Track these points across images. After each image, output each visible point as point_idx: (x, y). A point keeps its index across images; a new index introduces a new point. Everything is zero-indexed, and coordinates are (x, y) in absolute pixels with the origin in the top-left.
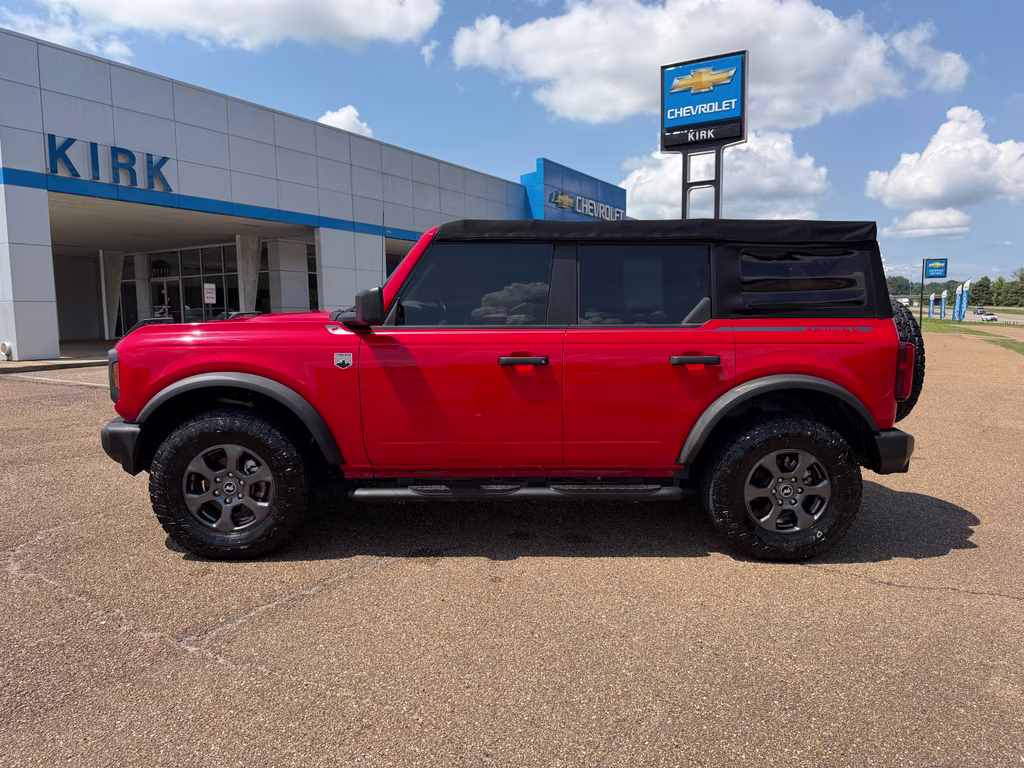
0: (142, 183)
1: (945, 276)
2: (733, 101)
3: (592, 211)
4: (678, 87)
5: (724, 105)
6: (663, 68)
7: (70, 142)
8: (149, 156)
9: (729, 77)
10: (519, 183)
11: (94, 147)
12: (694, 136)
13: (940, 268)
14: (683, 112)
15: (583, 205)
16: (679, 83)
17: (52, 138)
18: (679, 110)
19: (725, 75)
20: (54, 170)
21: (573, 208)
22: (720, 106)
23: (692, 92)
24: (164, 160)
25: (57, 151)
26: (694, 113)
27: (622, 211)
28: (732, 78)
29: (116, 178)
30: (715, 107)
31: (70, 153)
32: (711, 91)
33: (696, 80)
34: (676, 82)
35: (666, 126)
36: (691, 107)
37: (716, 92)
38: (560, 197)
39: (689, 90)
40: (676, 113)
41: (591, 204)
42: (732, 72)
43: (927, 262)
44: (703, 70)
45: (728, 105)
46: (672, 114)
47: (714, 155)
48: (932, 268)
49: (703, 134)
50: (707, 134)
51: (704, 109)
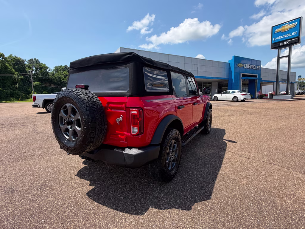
2: (296, 32)
3: (249, 67)
4: (277, 31)
5: (292, 34)
6: (273, 27)
9: (295, 26)
10: (228, 62)
12: (282, 44)
14: (278, 38)
15: (246, 66)
21: (243, 67)
22: (291, 34)
26: (282, 38)
27: (259, 66)
28: (296, 25)
30: (289, 35)
32: (288, 30)
33: (283, 28)
35: (273, 42)
36: (281, 36)
37: (290, 30)
38: (239, 65)
39: (281, 31)
40: (276, 38)
41: (249, 66)
45: (294, 34)
46: (275, 39)
47: (289, 48)
49: (285, 43)
50: (286, 43)
51: (286, 36)
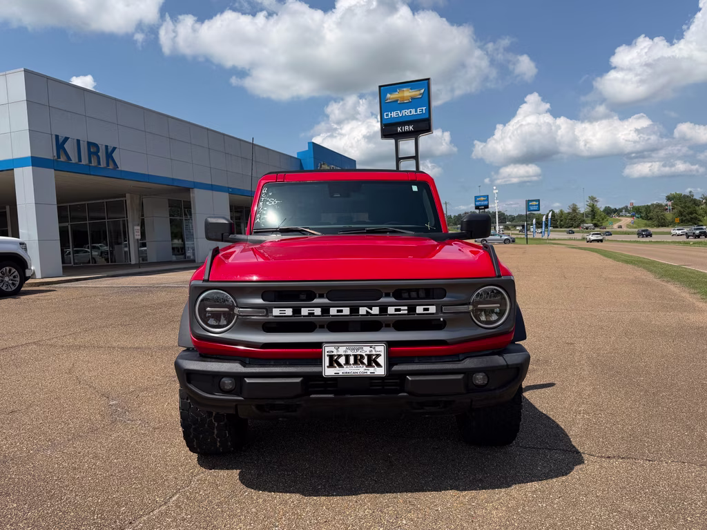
0: (103, 164)
1: (539, 210)
2: (424, 108)
4: (390, 99)
5: (418, 111)
6: (380, 87)
7: (67, 139)
8: (107, 147)
9: (420, 94)
10: (296, 156)
11: (78, 141)
12: (401, 129)
13: (536, 205)
14: (394, 114)
17: (57, 137)
18: (391, 113)
19: (418, 93)
20: (59, 157)
22: (416, 111)
23: (399, 102)
24: (114, 149)
25: (60, 144)
26: (400, 115)
28: (423, 94)
29: (90, 161)
30: (413, 112)
31: (66, 146)
32: (410, 102)
33: (401, 95)
34: (389, 96)
35: (384, 122)
36: (399, 112)
37: (413, 102)
38: (323, 166)
39: (397, 101)
40: (390, 115)
42: (422, 91)
43: (528, 202)
44: (404, 89)
45: (421, 111)
46: (387, 115)
47: (414, 141)
48: (532, 205)
49: (407, 128)
50: (409, 128)
51: (406, 112)
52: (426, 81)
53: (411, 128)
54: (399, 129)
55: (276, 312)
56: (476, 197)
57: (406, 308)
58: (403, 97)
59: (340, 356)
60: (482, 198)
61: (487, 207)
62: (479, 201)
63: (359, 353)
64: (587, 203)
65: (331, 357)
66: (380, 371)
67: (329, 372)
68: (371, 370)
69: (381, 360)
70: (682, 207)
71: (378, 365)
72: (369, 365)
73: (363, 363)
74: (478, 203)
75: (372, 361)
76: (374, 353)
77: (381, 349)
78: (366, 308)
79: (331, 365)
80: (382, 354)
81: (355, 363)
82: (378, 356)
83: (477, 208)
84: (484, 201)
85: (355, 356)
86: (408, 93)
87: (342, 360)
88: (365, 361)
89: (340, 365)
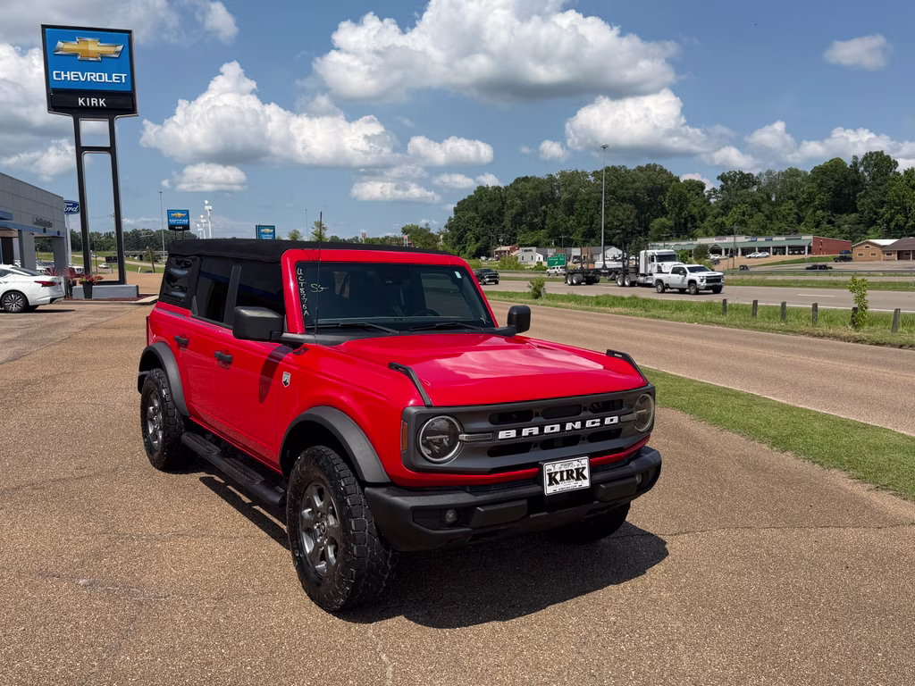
2: (123, 75)
4: (62, 49)
5: (114, 78)
6: (44, 27)
9: (117, 52)
12: (85, 102)
13: (270, 233)
14: (71, 76)
16: (64, 46)
18: (65, 73)
19: (112, 49)
22: (110, 78)
23: (79, 58)
26: (83, 80)
28: (120, 53)
30: (105, 78)
32: (99, 61)
33: (82, 47)
34: (60, 44)
35: (52, 86)
36: (80, 73)
37: (102, 63)
39: (76, 55)
40: (63, 76)
42: (120, 48)
43: (259, 227)
44: (89, 39)
45: (118, 79)
46: (58, 75)
47: (107, 123)
48: (264, 233)
49: (94, 101)
50: (98, 102)
51: (93, 77)
52: (127, 34)
53: (102, 102)
54: (81, 101)
55: (502, 435)
56: (169, 212)
57: (599, 420)
58: (88, 51)
59: (556, 473)
60: (179, 214)
61: (187, 227)
62: (174, 218)
63: (570, 468)
64: (313, 231)
65: (550, 474)
66: (586, 483)
67: (549, 490)
68: (579, 483)
69: (586, 473)
70: (422, 243)
71: (584, 478)
72: (578, 479)
73: (573, 478)
74: (173, 221)
75: (580, 475)
76: (581, 466)
77: (585, 462)
78: (571, 424)
79: (551, 484)
80: (587, 466)
81: (568, 479)
82: (584, 468)
83: (172, 227)
84: (182, 218)
85: (567, 471)
86: (94, 47)
87: (558, 477)
88: (575, 475)
89: (557, 483)
